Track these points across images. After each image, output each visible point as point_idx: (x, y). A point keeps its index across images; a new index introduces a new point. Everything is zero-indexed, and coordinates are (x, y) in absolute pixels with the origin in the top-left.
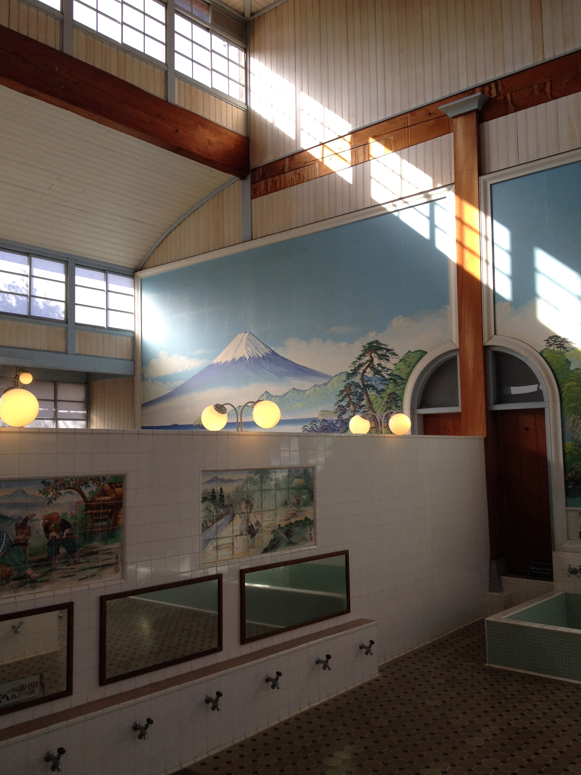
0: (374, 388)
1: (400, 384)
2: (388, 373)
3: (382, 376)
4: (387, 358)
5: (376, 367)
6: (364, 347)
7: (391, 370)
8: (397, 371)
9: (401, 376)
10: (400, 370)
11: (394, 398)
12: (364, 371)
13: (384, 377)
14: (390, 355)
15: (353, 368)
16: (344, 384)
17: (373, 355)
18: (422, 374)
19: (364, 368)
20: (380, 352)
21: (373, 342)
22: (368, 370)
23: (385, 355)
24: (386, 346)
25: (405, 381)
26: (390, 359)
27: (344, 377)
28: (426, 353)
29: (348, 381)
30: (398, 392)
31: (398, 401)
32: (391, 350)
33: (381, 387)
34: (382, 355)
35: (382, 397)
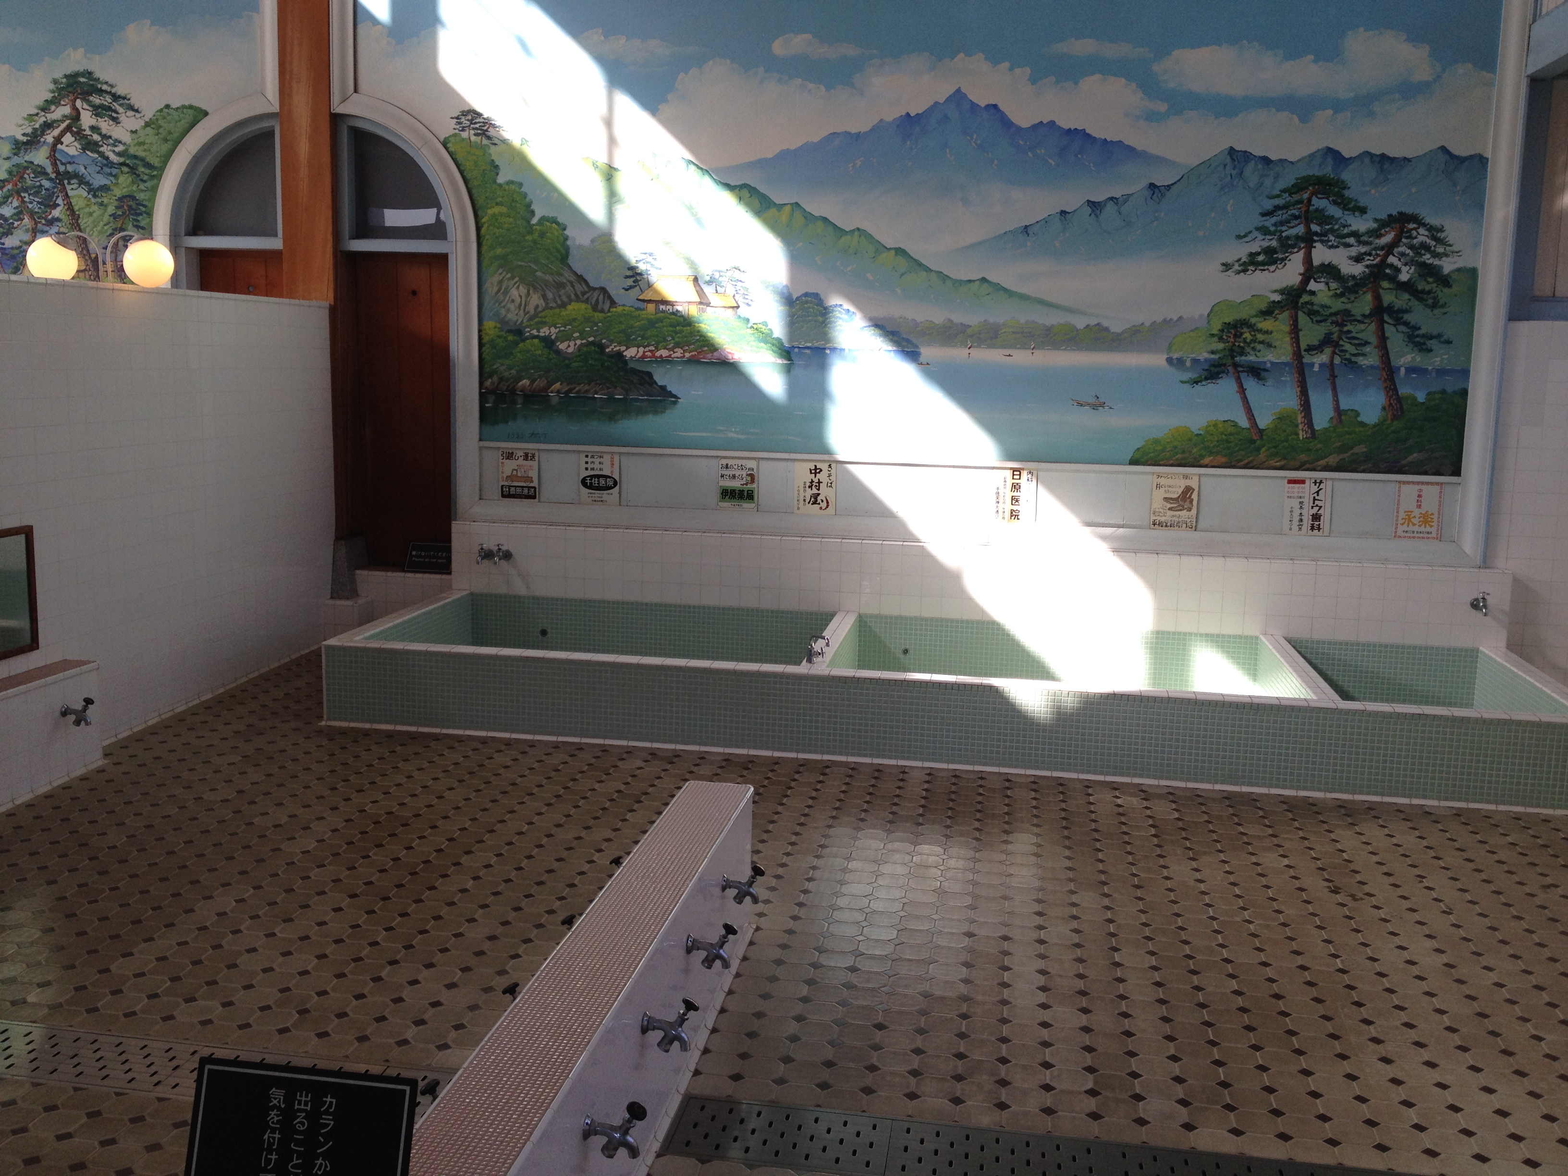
0: (82, 181)
1: (145, 178)
2: (117, 149)
3: (102, 155)
4: (114, 115)
5: (88, 132)
6: (55, 82)
7: (125, 144)
8: (137, 148)
9: (148, 159)
10: (145, 147)
11: (130, 207)
12: (58, 140)
13: (107, 158)
14: (121, 110)
15: (28, 130)
16: (7, 165)
17: (79, 104)
18: (196, 160)
19: (56, 132)
20: (96, 100)
21: (78, 74)
22: (68, 138)
23: (109, 109)
24: (112, 86)
25: (156, 172)
26: (122, 117)
28: (206, 114)
29: (16, 160)
30: (141, 196)
31: (141, 214)
32: (124, 98)
33: (99, 180)
34: (102, 106)
35: (102, 204)
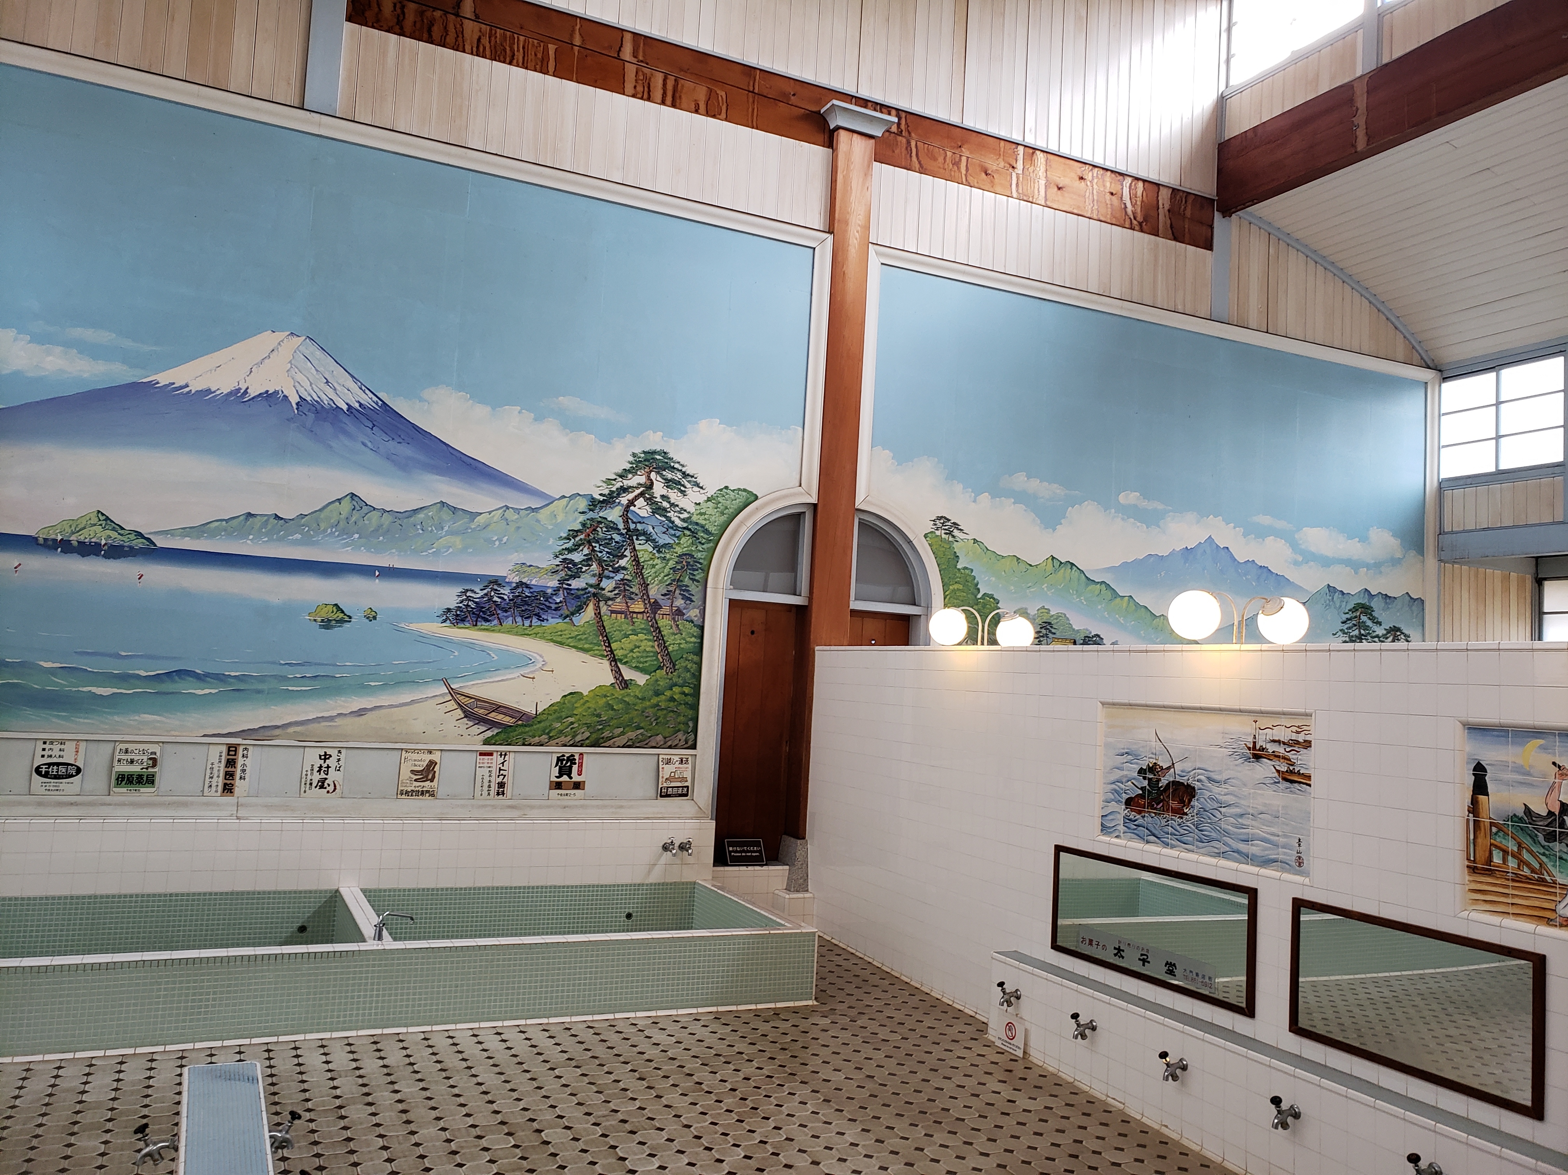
0: (649, 538)
1: (704, 541)
2: (682, 516)
3: (669, 519)
4: (682, 488)
5: (658, 499)
6: (634, 455)
9: (707, 527)
10: (705, 516)
11: (688, 563)
12: (631, 503)
13: (673, 522)
14: (688, 485)
15: (606, 492)
16: (582, 518)
17: (653, 475)
19: (631, 496)
20: (669, 475)
21: (655, 452)
22: (641, 502)
23: (679, 483)
24: (683, 466)
26: (689, 491)
27: (583, 505)
28: (756, 498)
29: (591, 515)
30: (697, 555)
31: (698, 570)
32: (692, 477)
33: (666, 539)
34: (674, 481)
35: (664, 558)
